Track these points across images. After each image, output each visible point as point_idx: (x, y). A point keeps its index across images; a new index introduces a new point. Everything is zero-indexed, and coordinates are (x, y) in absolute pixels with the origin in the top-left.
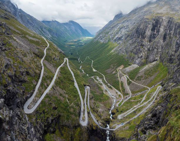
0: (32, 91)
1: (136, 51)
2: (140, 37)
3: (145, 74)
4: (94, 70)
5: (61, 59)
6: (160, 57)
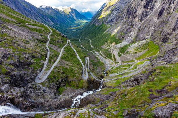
0: (41, 68)
1: (126, 31)
2: (131, 17)
3: (134, 50)
4: (92, 47)
5: (64, 42)
6: (151, 36)
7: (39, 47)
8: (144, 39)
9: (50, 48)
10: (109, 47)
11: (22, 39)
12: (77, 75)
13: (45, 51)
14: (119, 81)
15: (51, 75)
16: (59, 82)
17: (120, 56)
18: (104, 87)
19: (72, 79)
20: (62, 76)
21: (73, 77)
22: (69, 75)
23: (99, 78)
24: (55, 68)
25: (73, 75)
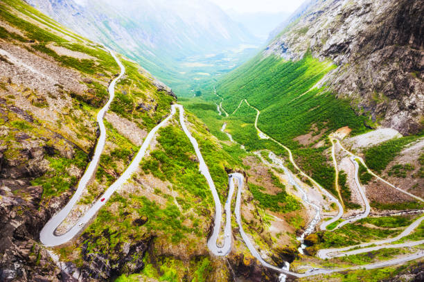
0: (65, 193)
1: (395, 87)
2: (411, 42)
4: (262, 136)
5: (161, 108)
7: (75, 119)
9: (109, 126)
10: (328, 142)
12: (192, 236)
13: (91, 136)
14: (353, 278)
15: (96, 221)
16: (122, 254)
17: (365, 179)
19: (170, 248)
20: (133, 231)
21: (175, 242)
22: (161, 233)
24: (116, 200)
25: (177, 235)
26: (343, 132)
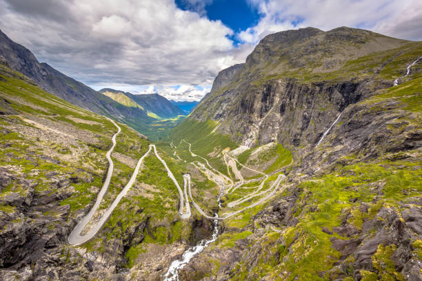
1: (244, 130)
2: (247, 112)
3: (259, 157)
4: (193, 155)
5: (144, 148)
6: (278, 137)
7: (92, 158)
8: (270, 142)
9: (115, 160)
10: (222, 154)
11: (53, 144)
12: (170, 212)
13: (104, 167)
14: (247, 214)
15: (112, 218)
16: (130, 234)
17: (239, 168)
18: (222, 231)
19: (159, 221)
20: (136, 218)
21: (162, 217)
22: (153, 214)
23: (210, 213)
24: (124, 202)
25: (162, 213)
26: (227, 150)
